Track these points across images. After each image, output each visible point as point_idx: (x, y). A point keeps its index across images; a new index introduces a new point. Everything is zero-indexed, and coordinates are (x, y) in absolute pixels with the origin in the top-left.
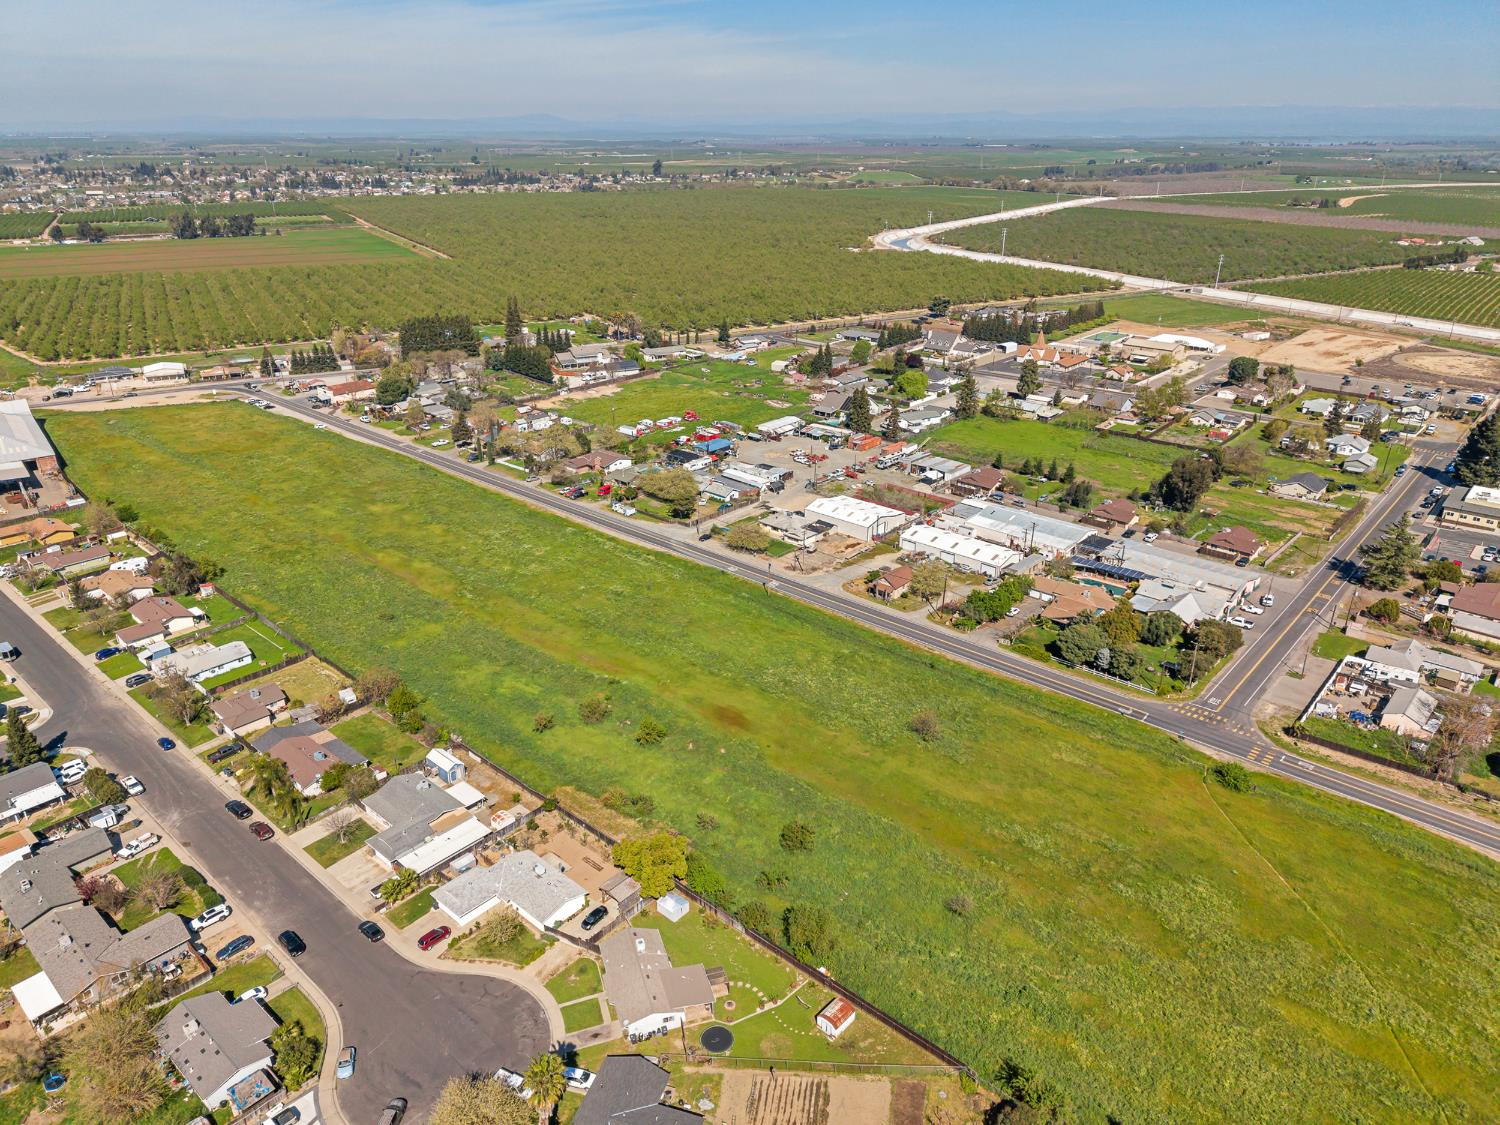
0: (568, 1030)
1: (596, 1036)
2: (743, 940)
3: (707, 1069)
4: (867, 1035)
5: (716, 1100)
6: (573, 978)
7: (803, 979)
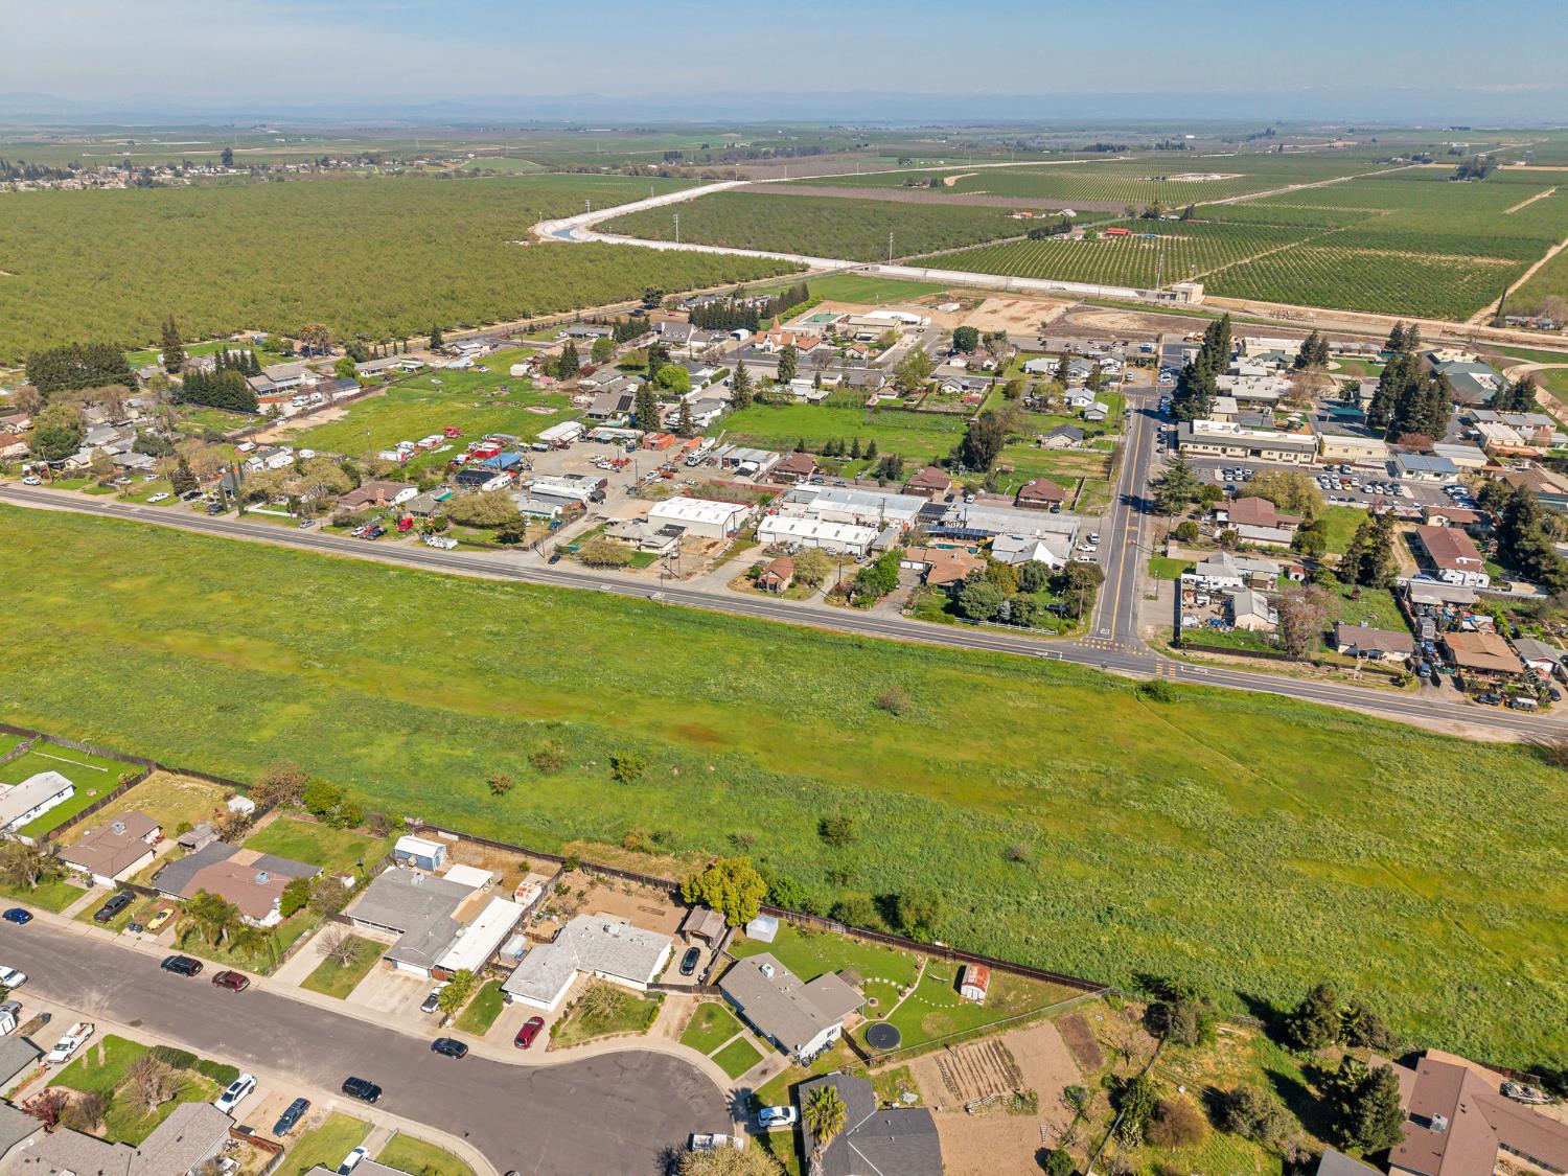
0: (733, 1076)
1: (764, 1072)
2: (846, 939)
3: (889, 1067)
4: (1008, 990)
5: (915, 1090)
6: (704, 1025)
7: (923, 959)
